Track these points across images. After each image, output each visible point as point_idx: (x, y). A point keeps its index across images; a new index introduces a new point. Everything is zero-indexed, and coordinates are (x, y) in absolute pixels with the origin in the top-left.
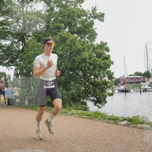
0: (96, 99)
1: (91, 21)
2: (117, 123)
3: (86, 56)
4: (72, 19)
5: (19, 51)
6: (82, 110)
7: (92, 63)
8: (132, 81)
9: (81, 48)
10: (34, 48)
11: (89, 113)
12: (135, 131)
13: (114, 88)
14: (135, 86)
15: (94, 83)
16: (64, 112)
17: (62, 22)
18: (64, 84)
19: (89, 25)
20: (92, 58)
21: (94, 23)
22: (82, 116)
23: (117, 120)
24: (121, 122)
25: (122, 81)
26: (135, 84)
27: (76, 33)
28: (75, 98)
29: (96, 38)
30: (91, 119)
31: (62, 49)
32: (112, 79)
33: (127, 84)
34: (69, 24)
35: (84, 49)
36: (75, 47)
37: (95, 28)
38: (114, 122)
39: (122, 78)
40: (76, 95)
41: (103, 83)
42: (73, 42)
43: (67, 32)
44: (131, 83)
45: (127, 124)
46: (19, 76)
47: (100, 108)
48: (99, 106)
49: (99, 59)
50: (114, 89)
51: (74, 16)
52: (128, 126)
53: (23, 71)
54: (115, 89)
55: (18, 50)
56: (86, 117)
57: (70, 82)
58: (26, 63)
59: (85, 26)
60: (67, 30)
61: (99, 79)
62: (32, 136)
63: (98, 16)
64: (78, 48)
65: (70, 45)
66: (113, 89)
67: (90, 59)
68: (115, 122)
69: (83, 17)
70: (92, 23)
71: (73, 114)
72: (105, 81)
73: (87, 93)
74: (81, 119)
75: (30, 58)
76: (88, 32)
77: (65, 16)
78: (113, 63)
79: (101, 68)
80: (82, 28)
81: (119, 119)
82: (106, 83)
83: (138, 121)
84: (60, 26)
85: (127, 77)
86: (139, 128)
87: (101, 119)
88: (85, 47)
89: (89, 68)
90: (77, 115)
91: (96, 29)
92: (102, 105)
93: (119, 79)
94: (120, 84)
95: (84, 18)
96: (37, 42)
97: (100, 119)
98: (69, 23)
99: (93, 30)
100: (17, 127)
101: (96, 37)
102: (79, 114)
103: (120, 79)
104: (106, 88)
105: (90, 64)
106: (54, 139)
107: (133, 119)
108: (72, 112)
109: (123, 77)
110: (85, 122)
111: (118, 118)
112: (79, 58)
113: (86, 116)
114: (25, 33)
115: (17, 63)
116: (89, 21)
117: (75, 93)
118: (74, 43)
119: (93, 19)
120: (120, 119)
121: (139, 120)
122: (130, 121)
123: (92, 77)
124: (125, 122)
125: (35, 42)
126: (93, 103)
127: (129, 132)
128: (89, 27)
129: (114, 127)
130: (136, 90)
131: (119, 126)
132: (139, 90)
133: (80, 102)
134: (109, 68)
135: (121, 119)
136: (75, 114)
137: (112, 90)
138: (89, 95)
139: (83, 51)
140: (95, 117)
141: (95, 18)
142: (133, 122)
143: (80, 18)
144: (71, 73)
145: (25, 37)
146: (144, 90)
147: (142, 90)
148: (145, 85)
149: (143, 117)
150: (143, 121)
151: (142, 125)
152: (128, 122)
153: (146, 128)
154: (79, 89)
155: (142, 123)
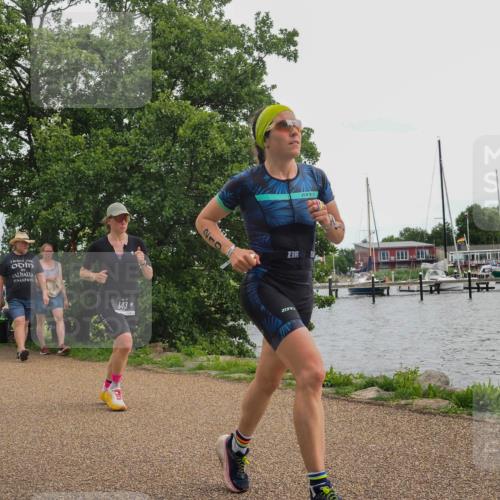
1: (254, 60)
2: (345, 395)
5: (17, 163)
6: (231, 353)
8: (393, 258)
9: (228, 149)
10: (66, 153)
11: (253, 363)
12: (403, 420)
13: (337, 281)
14: (405, 275)
16: (173, 361)
17: (162, 65)
18: (171, 269)
19: (250, 75)
21: (264, 67)
22: (231, 373)
23: (347, 385)
24: (357, 393)
25: (362, 260)
26: (403, 269)
27: (209, 101)
28: (208, 317)
31: (165, 155)
32: (327, 254)
33: (377, 269)
34: (184, 73)
35: (236, 153)
37: (269, 86)
38: (337, 393)
39: (361, 250)
40: (211, 306)
42: (200, 132)
43: (176, 98)
44: (392, 265)
45: (376, 399)
50: (336, 286)
51: (201, 46)
52: (383, 405)
54: (339, 284)
55: (14, 158)
56: (245, 379)
57: (190, 265)
59: (236, 78)
60: (177, 92)
62: (65, 443)
64: (218, 151)
65: (192, 141)
66: (333, 284)
68: (340, 391)
69: (228, 49)
70: (259, 69)
71: (200, 368)
74: (228, 384)
75: (54, 185)
76: (246, 98)
77: (170, 45)
80: (228, 85)
81: (351, 384)
83: (414, 388)
85: (377, 246)
86: (416, 411)
88: (240, 148)
90: (213, 373)
91: (274, 87)
93: (353, 251)
94: (354, 269)
95: (233, 51)
96: (76, 131)
97: (290, 384)
98: (183, 69)
99: (263, 92)
102: (223, 369)
103: (356, 252)
107: (398, 382)
108: (197, 364)
109: (365, 245)
111: (348, 377)
113: (243, 375)
115: (13, 201)
116: (250, 61)
117: (209, 297)
118: (205, 137)
120: (354, 381)
121: (416, 385)
122: (387, 390)
124: (371, 393)
125: (65, 134)
127: (384, 425)
128: (250, 81)
129: (334, 407)
130: (406, 288)
131: (351, 406)
132: (416, 287)
133: (224, 328)
135: (359, 381)
136: (208, 368)
137: (330, 287)
139: (233, 162)
141: (269, 52)
142: (396, 390)
143: (220, 52)
146: (433, 288)
147: (426, 287)
148: (437, 272)
149: (429, 375)
150: (430, 387)
151: (425, 400)
152: (382, 392)
153: (438, 409)
154: (222, 285)
155: (425, 395)
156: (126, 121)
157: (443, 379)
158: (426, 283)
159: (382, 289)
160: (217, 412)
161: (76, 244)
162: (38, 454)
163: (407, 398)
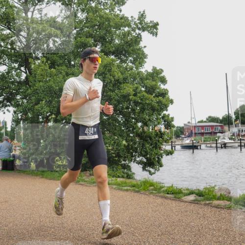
0: (145, 160)
1: (136, 34)
2: (179, 198)
3: (129, 92)
4: (107, 30)
5: (20, 83)
6: (123, 177)
7: (139, 101)
8: (203, 131)
9: (121, 77)
10: (46, 77)
11: (134, 182)
12: (208, 211)
14: (209, 139)
15: (141, 134)
16: (94, 180)
17: (91, 36)
19: (134, 41)
20: (138, 94)
21: (141, 38)
22: (123, 187)
23: (180, 193)
24: (185, 197)
25: (187, 132)
26: (208, 136)
27: (113, 53)
28: (111, 159)
29: (146, 62)
30: (138, 192)
32: (170, 128)
33: (195, 136)
34: (102, 40)
35: (125, 79)
36: (111, 75)
37: (143, 46)
38: (175, 197)
39: (187, 127)
40: (113, 153)
41: (157, 135)
42: (107, 68)
44: (202, 134)
45: (194, 200)
46: (21, 122)
47: (151, 175)
48: (150, 172)
49: (150, 96)
51: (110, 26)
52: (198, 203)
53: (26, 114)
54: (176, 143)
55: (18, 80)
56: (130, 190)
58: (32, 103)
59: (127, 42)
61: (151, 127)
62: (41, 220)
63: (148, 27)
64: (116, 77)
65: (104, 73)
66: (173, 143)
67: (135, 95)
68: (177, 196)
69: (124, 28)
70: (138, 39)
72: (160, 131)
73: (131, 151)
74: (121, 192)
75: (38, 93)
76: (131, 52)
77: (95, 26)
78: (172, 102)
79: (153, 109)
80: (123, 45)
81: (182, 193)
82: (161, 134)
84: (86, 42)
85: (195, 125)
86: (214, 207)
87: (154, 192)
88: (127, 77)
89: (133, 110)
90: (114, 187)
91: (145, 47)
92: (156, 170)
93: (183, 127)
94: (184, 136)
95: (126, 29)
96: (50, 68)
97: (152, 193)
98: (101, 38)
99: (140, 49)
100: (17, 206)
101: (145, 60)
102: (119, 185)
103: (185, 128)
104: (161, 143)
105: (136, 103)
106: (77, 225)
107: (205, 192)
109: (189, 124)
110: (128, 197)
111: (180, 190)
112: (117, 95)
113: (129, 188)
114: (31, 54)
115: (18, 102)
116: (134, 34)
117: (112, 150)
118: (110, 71)
119: (140, 32)
120: (184, 192)
121: (214, 194)
122: (200, 196)
123: (140, 124)
124: (192, 197)
125: (46, 68)
126: (141, 166)
127: (198, 213)
128: (134, 44)
129: (174, 204)
130: (209, 145)
131: (182, 204)
132: (214, 145)
133: (120, 165)
134: (167, 110)
135: (186, 192)
136: (112, 184)
137: (172, 145)
138: (134, 154)
139: (124, 83)
140: (144, 189)
141: (144, 31)
142: (204, 196)
143: (120, 29)
144: (104, 117)
145: (30, 60)
146: (223, 146)
147: (219, 145)
148: (225, 138)
149: (220, 189)
150: (221, 194)
151: (219, 201)
152: (197, 197)
153: (225, 206)
154: (118, 143)
155: (219, 199)
156: (73, 63)
157: (227, 191)
158: (219, 143)
159: (198, 146)
160: (116, 206)
161: (48, 123)
162: (28, 226)
163: (210, 200)
